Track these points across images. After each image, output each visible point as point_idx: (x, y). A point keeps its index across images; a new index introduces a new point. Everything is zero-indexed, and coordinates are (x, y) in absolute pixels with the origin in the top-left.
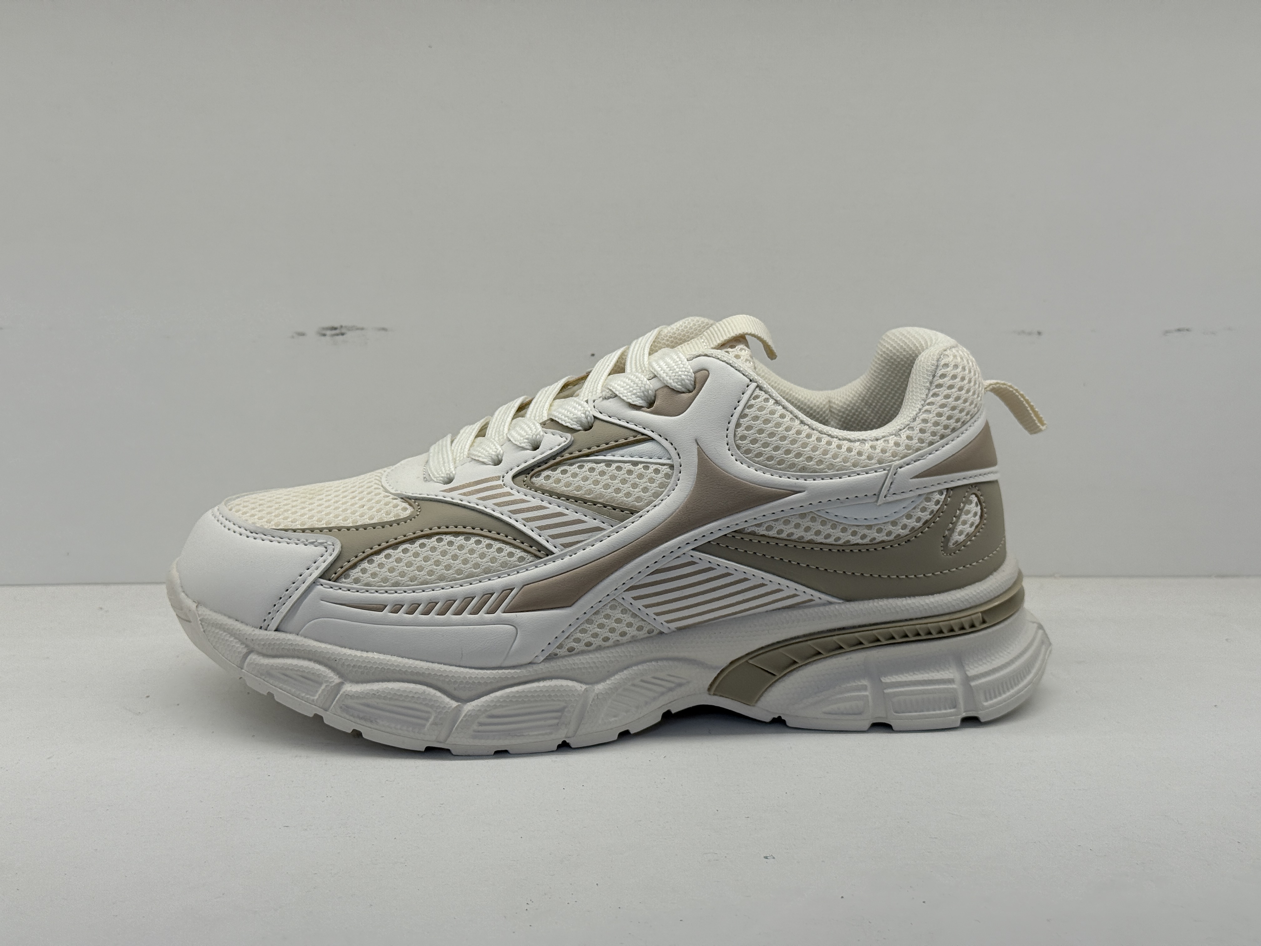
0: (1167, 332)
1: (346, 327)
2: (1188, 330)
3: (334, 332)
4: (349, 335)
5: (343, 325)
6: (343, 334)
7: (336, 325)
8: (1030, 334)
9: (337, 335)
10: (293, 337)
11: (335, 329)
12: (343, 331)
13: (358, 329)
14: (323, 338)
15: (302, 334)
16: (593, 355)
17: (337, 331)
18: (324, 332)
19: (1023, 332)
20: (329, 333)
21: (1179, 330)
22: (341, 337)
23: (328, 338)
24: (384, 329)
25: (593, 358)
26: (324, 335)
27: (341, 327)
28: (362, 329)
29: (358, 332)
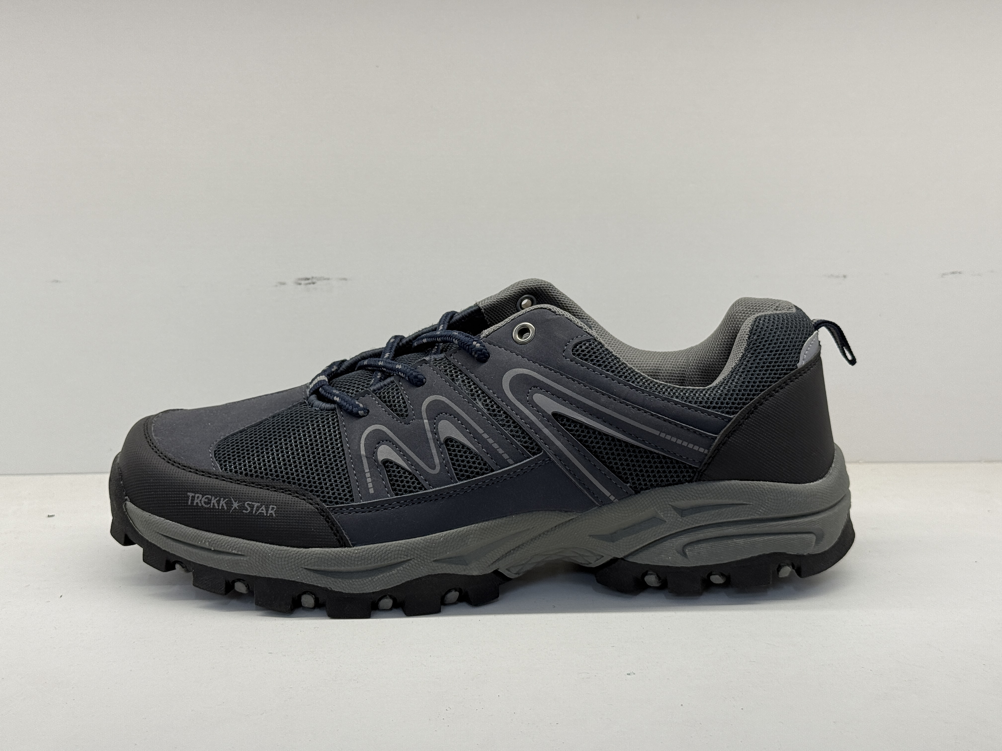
0: (944, 274)
1: (316, 278)
2: (960, 273)
3: (307, 282)
4: (319, 283)
5: (314, 275)
6: (314, 283)
7: (309, 276)
8: (837, 277)
9: (310, 284)
10: (276, 286)
11: (308, 279)
12: (314, 281)
13: (325, 279)
14: (299, 286)
15: (284, 284)
17: (309, 281)
18: (300, 282)
19: (832, 276)
20: (303, 282)
21: (953, 273)
22: (312, 285)
23: (302, 286)
24: (345, 279)
26: (300, 284)
27: (313, 278)
28: (328, 279)
29: (325, 281)
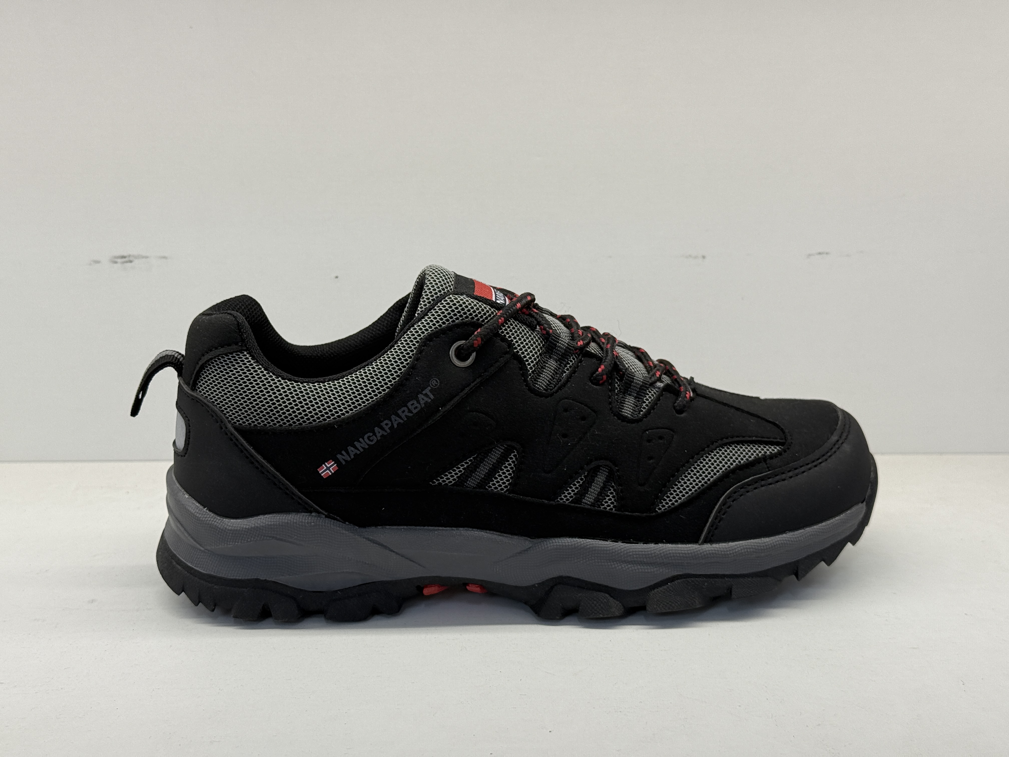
0: (809, 255)
1: (133, 256)
2: (827, 253)
3: (124, 260)
4: (136, 262)
5: (131, 253)
6: (131, 262)
7: (125, 254)
8: (696, 257)
9: (127, 262)
11: (124, 257)
12: (131, 259)
13: (143, 257)
14: (115, 265)
15: (97, 262)
16: (337, 277)
17: (126, 259)
18: (116, 260)
19: (690, 256)
20: (119, 260)
21: (820, 253)
22: (129, 265)
23: (119, 265)
24: (165, 257)
25: (336, 279)
26: (116, 262)
27: (129, 256)
28: (147, 257)
29: (144, 260)
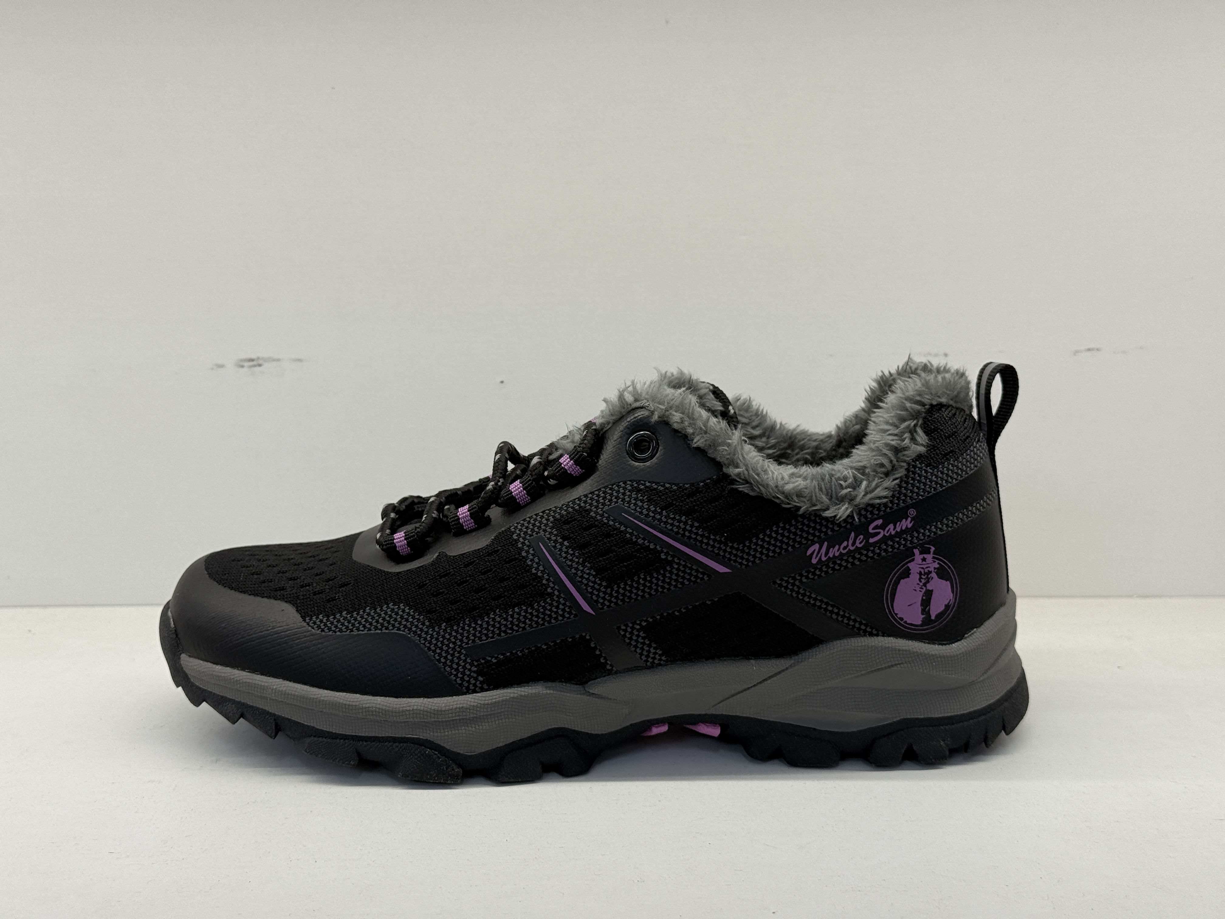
0: (1076, 352)
1: (263, 359)
2: (1098, 350)
3: (252, 363)
4: (266, 365)
5: (260, 355)
6: (260, 365)
7: (253, 356)
9: (255, 366)
10: (212, 369)
11: (252, 360)
12: (260, 362)
13: (274, 360)
14: (241, 370)
15: (221, 366)
16: (502, 382)
17: (254, 363)
18: (242, 364)
20: (246, 364)
21: (1089, 350)
22: (257, 369)
23: (246, 370)
24: (300, 360)
25: (502, 384)
26: (242, 367)
27: (258, 358)
28: (278, 360)
29: (275, 363)
